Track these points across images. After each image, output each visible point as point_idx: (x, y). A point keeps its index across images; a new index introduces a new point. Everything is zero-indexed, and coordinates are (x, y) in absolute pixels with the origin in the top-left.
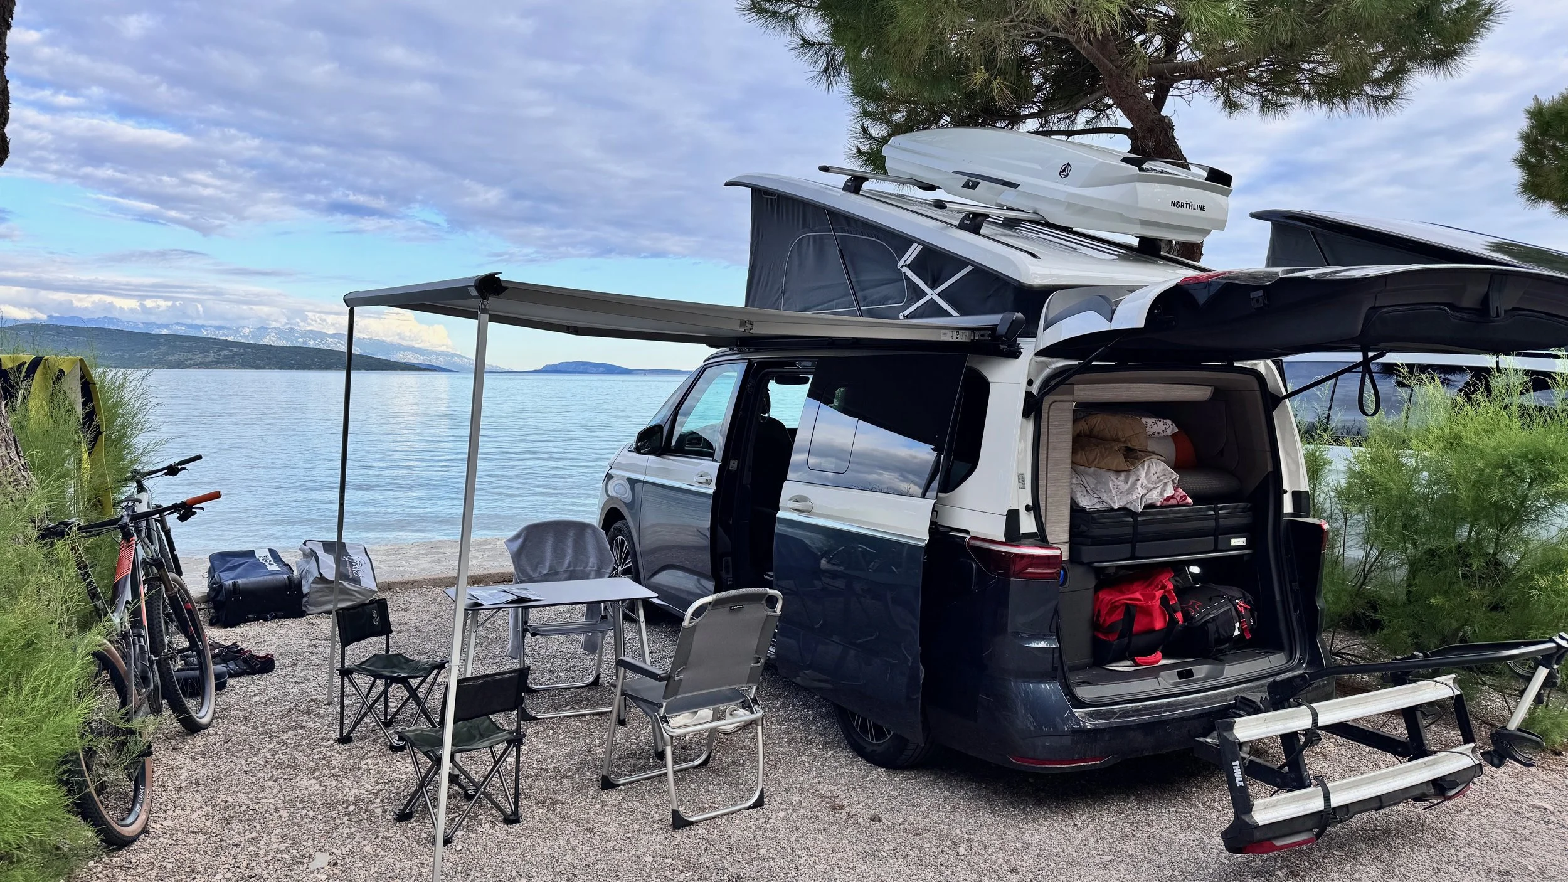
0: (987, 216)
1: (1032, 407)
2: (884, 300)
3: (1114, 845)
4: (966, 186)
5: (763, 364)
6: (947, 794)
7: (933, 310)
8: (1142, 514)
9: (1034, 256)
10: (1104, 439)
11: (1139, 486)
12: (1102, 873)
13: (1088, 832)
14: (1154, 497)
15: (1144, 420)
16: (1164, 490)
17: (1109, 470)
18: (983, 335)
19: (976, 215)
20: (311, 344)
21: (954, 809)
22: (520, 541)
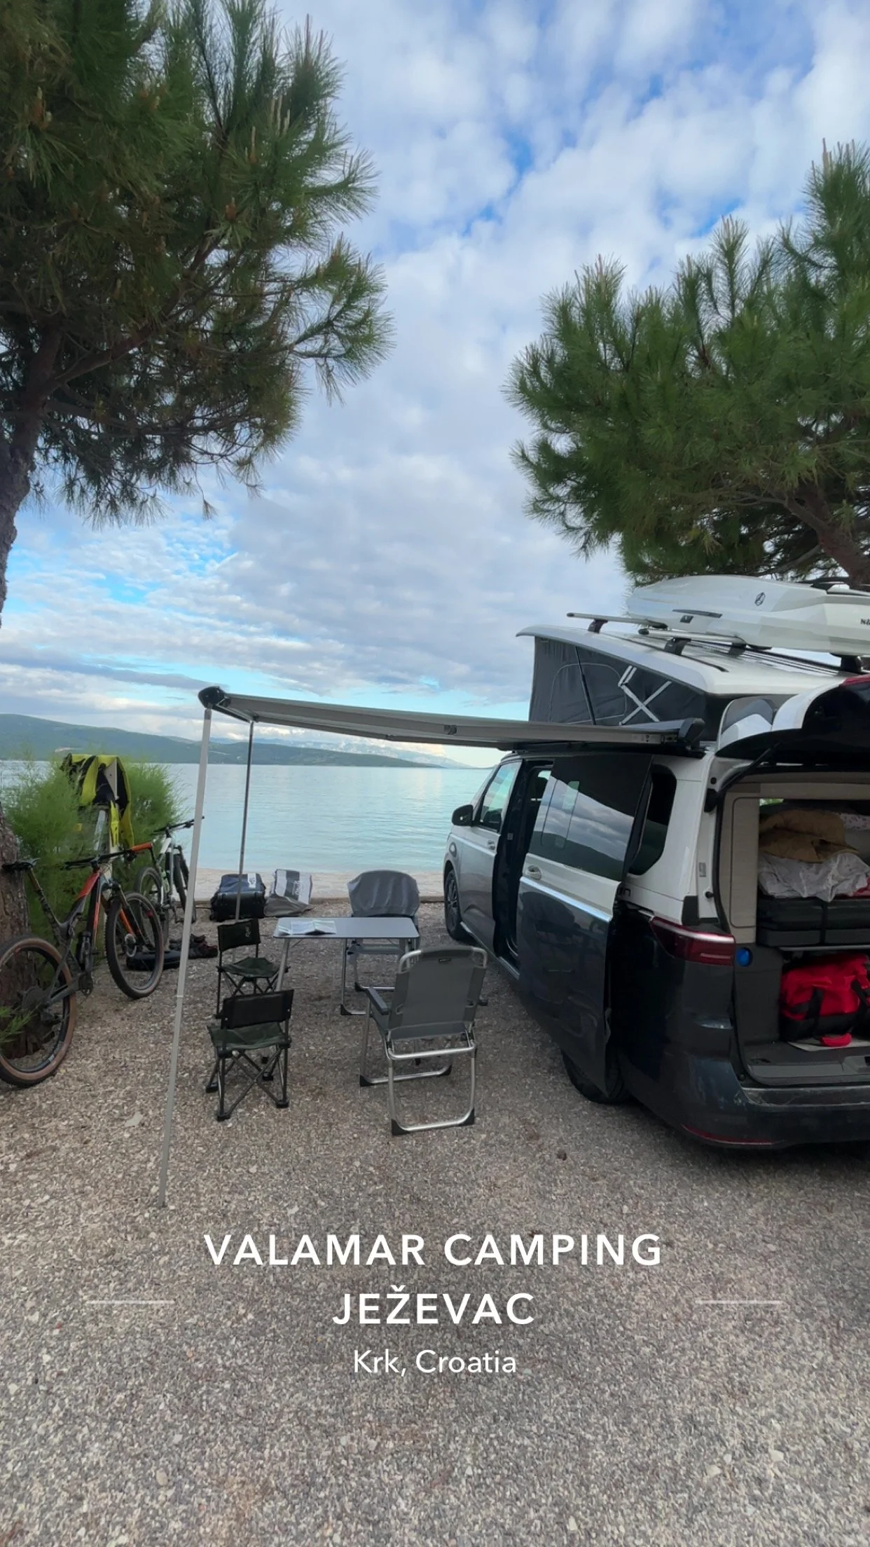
0: (689, 640)
1: (713, 802)
2: (611, 712)
3: (783, 1231)
4: (683, 620)
5: (532, 763)
6: (636, 1137)
7: (642, 718)
8: (832, 903)
9: (722, 670)
10: (797, 832)
11: (829, 878)
12: (760, 1269)
13: (759, 1206)
14: (846, 888)
15: (843, 816)
16: (856, 882)
17: (801, 861)
18: (670, 739)
19: (678, 639)
20: (373, 753)
21: (637, 1156)
22: (356, 884)
